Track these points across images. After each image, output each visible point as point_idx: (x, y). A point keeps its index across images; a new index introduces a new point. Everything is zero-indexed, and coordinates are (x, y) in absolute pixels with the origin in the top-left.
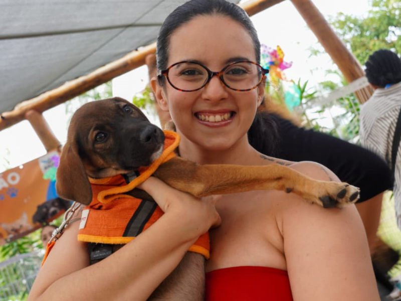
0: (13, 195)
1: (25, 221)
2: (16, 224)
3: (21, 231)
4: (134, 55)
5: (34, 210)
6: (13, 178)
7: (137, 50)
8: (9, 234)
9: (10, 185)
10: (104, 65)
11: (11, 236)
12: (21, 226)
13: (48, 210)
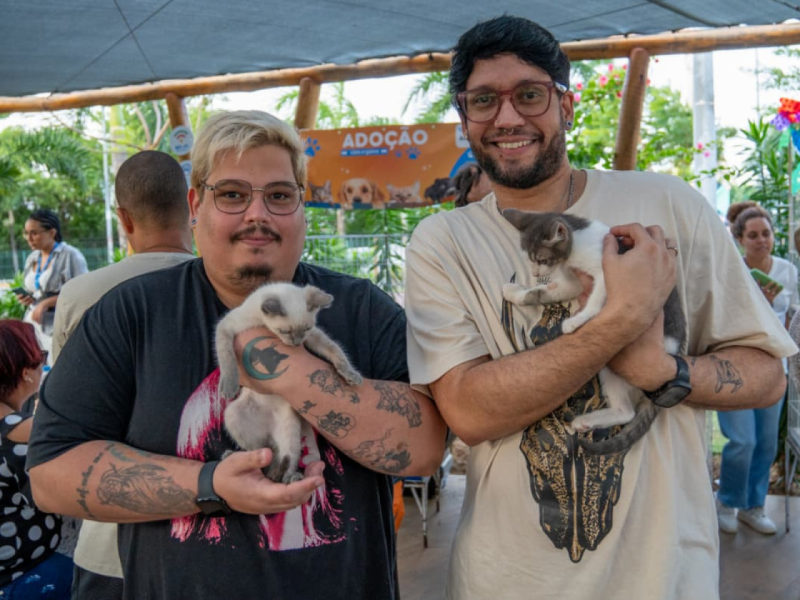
0: (413, 156)
1: (416, 191)
2: (404, 191)
3: (407, 201)
4: (619, 39)
5: (431, 182)
6: (420, 137)
7: (626, 35)
8: (391, 199)
9: (413, 144)
10: (579, 40)
11: (393, 202)
12: (409, 195)
13: (447, 188)
